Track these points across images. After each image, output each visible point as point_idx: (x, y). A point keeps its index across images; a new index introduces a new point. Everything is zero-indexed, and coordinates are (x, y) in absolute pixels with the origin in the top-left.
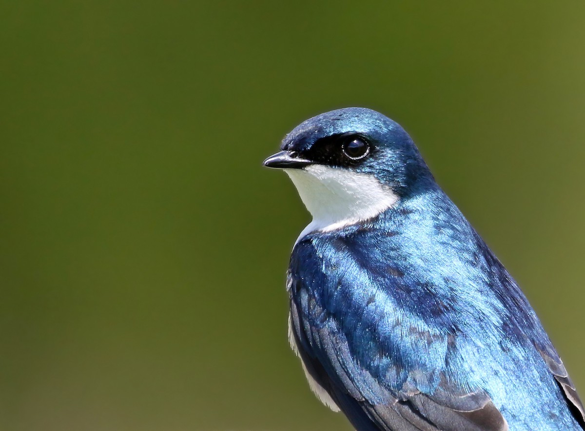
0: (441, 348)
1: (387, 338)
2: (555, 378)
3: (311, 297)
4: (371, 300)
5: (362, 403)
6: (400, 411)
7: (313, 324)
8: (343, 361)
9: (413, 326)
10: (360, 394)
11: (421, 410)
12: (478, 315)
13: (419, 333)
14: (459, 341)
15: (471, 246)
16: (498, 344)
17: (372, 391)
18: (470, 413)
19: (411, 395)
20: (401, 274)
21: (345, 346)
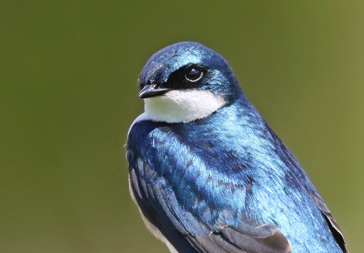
0: (241, 194)
1: (203, 189)
2: (322, 213)
3: (145, 163)
4: (190, 163)
5: (186, 235)
6: (214, 240)
7: (148, 181)
8: (171, 207)
9: (221, 179)
10: (185, 229)
11: (229, 238)
12: (268, 170)
13: (225, 184)
14: (254, 188)
15: (262, 125)
16: (283, 190)
17: (193, 227)
18: (265, 238)
19: (222, 228)
20: (212, 146)
21: (172, 196)
